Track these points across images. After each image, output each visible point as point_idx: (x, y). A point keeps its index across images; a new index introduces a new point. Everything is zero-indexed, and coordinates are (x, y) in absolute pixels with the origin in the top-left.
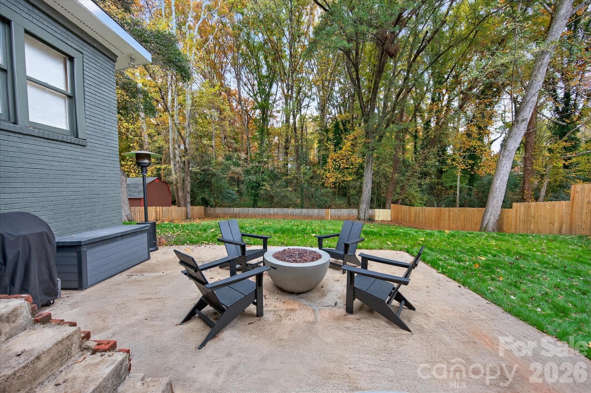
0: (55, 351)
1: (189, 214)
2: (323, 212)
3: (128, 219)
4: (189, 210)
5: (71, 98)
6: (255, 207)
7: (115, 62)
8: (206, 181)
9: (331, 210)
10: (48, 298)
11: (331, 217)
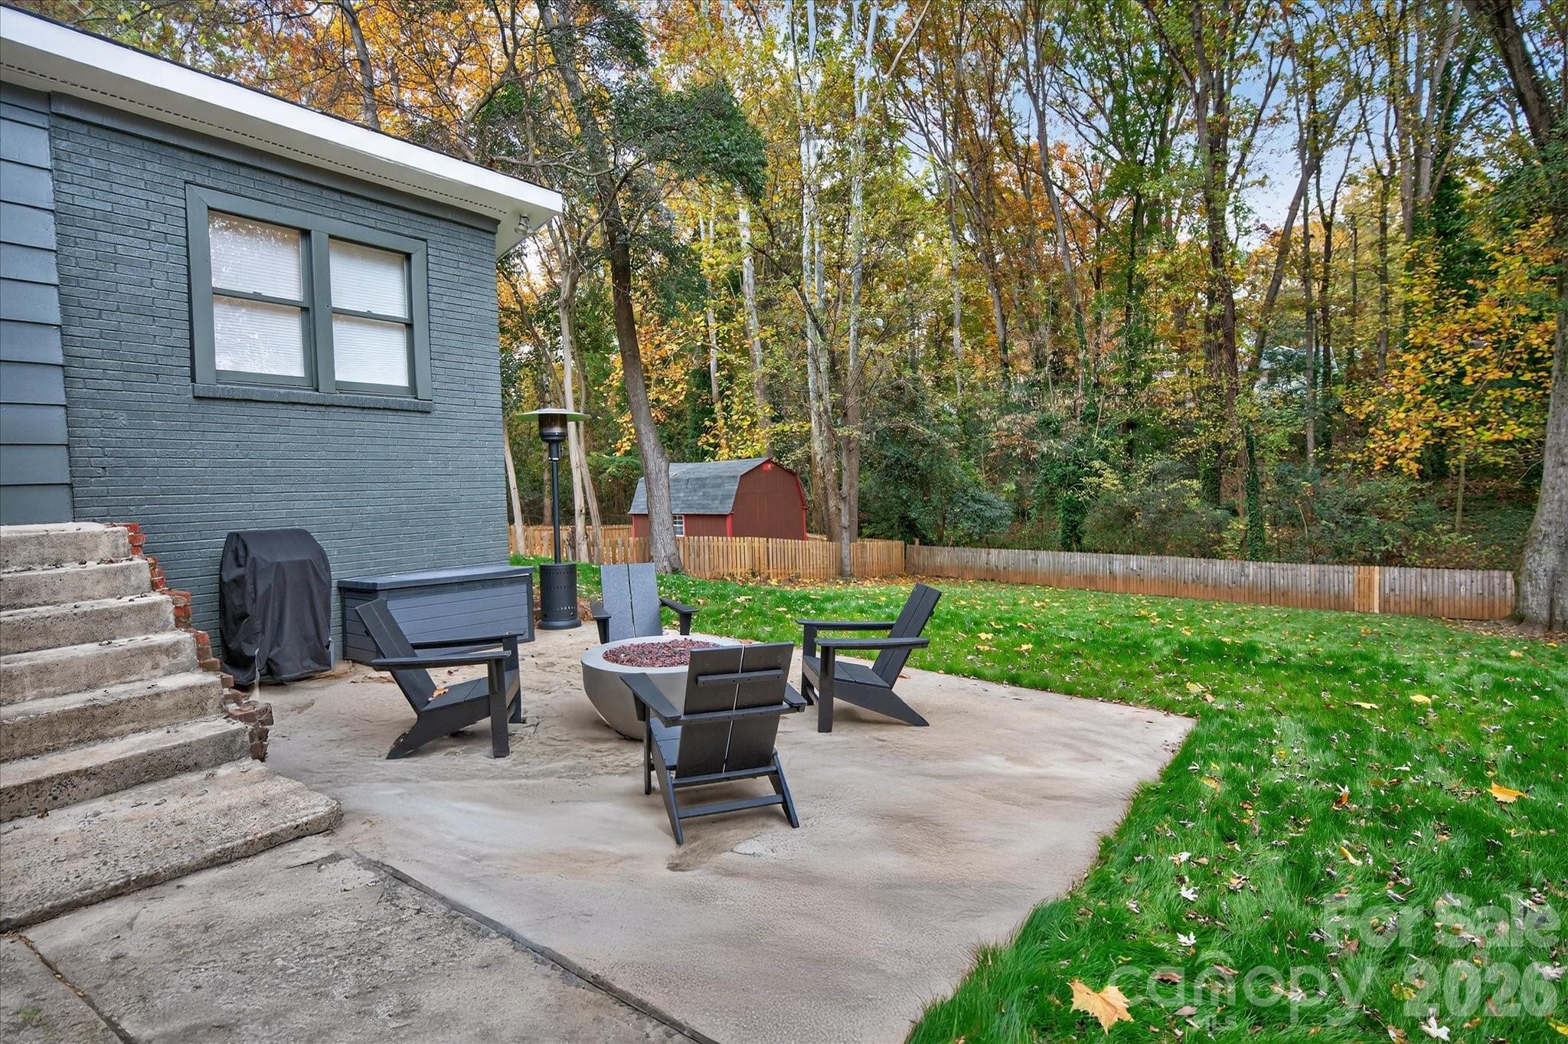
0: (181, 696)
1: (847, 562)
2: (1343, 577)
3: (671, 564)
4: (845, 552)
5: (409, 326)
6: (1070, 550)
7: (494, 234)
8: (904, 463)
9: (1382, 574)
10: (316, 666)
11: (1385, 602)
